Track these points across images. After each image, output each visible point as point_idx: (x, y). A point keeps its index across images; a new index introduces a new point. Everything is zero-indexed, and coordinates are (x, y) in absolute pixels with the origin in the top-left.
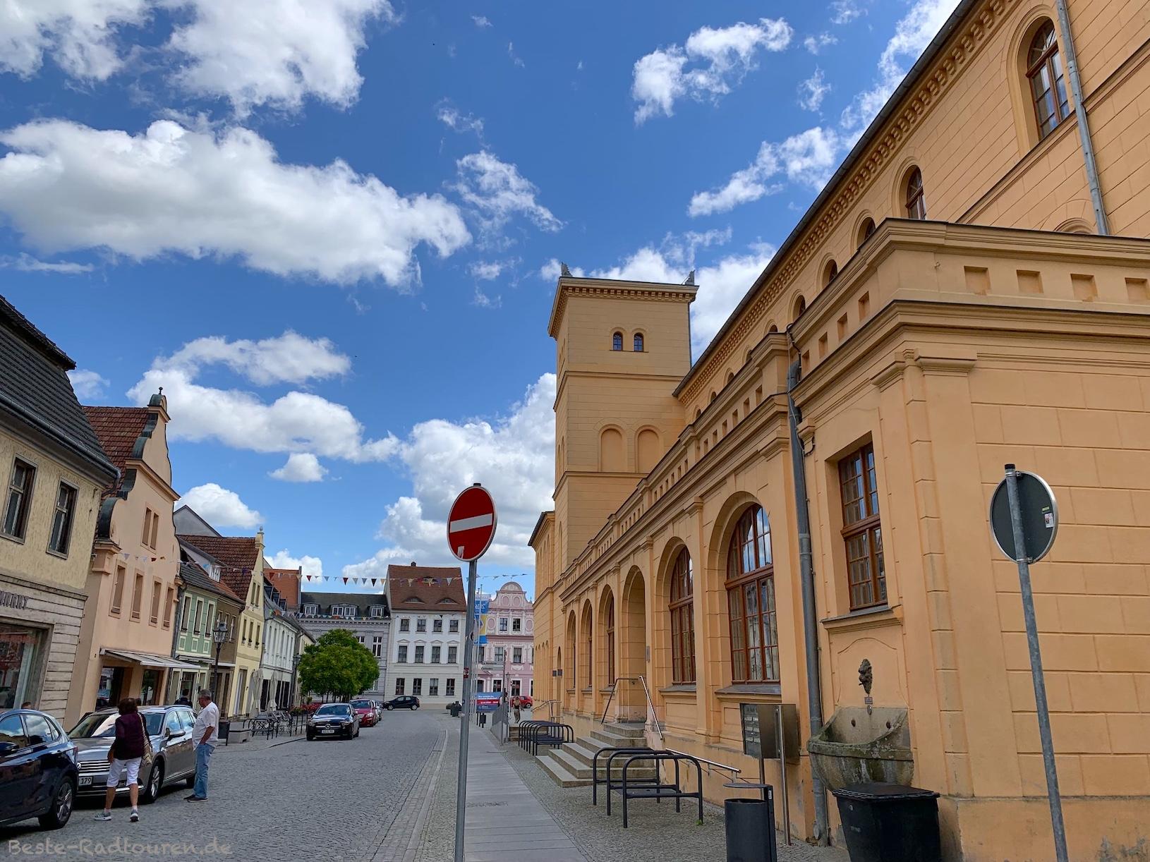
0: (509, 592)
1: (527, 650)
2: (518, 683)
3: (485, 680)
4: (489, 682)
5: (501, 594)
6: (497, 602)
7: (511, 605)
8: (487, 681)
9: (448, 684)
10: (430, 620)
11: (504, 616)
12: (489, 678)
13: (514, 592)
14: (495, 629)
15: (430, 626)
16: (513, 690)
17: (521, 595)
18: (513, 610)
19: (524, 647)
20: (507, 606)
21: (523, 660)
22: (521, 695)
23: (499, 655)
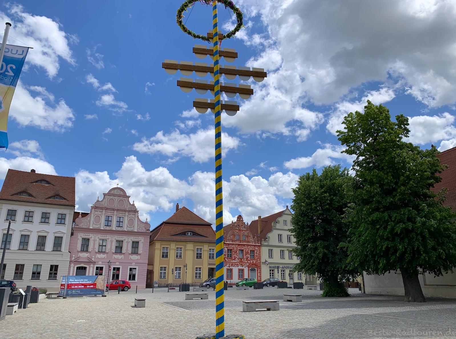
0: (115, 195)
1: (128, 242)
2: (118, 269)
3: (88, 267)
4: (91, 268)
5: (108, 197)
6: (103, 203)
7: (116, 205)
8: (90, 267)
9: (51, 270)
10: (38, 212)
11: (109, 214)
12: (92, 265)
13: (120, 196)
14: (100, 224)
15: (37, 217)
16: (113, 275)
17: (125, 198)
18: (118, 210)
19: (125, 240)
20: (112, 207)
21: (124, 251)
22: (120, 279)
23: (102, 246)
